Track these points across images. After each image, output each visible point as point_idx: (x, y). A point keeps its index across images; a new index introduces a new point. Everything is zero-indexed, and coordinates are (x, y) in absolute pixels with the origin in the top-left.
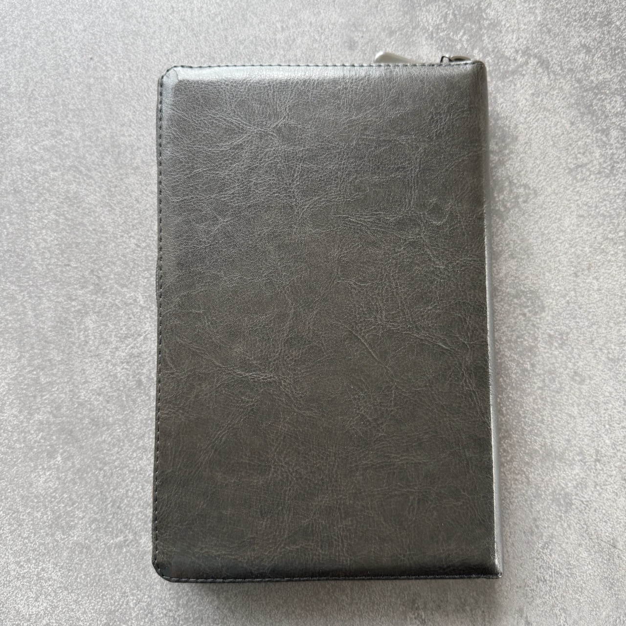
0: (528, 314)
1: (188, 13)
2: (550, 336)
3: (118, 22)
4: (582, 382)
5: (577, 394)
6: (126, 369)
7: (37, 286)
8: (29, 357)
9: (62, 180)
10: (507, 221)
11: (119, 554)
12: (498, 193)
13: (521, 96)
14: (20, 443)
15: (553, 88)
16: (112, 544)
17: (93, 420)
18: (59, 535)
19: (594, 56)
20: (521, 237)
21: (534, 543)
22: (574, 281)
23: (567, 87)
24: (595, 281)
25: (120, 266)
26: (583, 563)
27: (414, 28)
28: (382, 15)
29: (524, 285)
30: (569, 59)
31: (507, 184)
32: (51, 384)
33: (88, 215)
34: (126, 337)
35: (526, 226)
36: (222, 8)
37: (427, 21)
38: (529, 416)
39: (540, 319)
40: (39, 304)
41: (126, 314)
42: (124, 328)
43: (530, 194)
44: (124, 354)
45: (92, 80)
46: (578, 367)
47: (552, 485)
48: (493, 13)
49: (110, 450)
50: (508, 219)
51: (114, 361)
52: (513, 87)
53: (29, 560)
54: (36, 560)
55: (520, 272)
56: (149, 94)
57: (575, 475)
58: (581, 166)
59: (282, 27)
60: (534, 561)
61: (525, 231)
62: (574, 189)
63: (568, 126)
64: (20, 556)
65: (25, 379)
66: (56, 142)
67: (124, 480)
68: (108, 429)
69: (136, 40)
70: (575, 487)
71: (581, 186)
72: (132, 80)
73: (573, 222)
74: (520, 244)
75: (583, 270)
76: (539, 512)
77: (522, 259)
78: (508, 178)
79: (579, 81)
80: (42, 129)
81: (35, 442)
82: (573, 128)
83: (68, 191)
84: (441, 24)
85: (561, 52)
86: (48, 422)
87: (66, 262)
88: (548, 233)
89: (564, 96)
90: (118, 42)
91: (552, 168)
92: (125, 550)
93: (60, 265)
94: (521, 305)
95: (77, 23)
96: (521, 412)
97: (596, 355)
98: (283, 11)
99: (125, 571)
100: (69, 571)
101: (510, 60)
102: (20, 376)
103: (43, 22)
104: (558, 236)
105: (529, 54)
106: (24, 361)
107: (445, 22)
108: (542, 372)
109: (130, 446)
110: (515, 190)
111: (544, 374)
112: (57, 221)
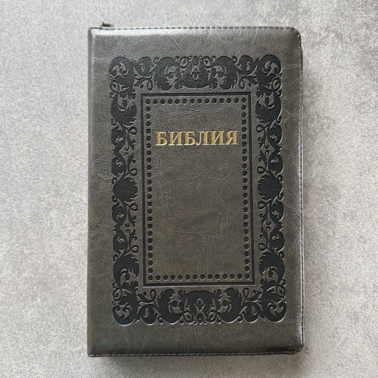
0: (331, 201)
1: (106, 10)
2: (344, 214)
3: (61, 18)
4: (365, 242)
5: (362, 250)
6: (77, 243)
7: (18, 193)
8: (17, 238)
9: (30, 124)
10: (317, 141)
11: (79, 357)
12: (310, 123)
13: (324, 58)
14: (14, 291)
15: (345, 53)
16: (75, 351)
17: (59, 276)
18: (41, 347)
19: (371, 30)
20: (325, 151)
21: (335, 343)
22: (360, 179)
23: (354, 52)
24: (372, 178)
25: (70, 178)
26: (366, 354)
27: (254, 16)
28: (233, 7)
29: (328, 182)
30: (355, 33)
31: (316, 117)
32: (31, 254)
33: (49, 146)
34: (76, 224)
35: (328, 144)
36: (128, 7)
37: (262, 10)
38: (331, 265)
39: (338, 203)
40: (21, 204)
41: (76, 209)
42: (75, 218)
43: (331, 123)
44: (75, 234)
45: (46, 58)
46: (362, 233)
47: (346, 307)
48: (305, 3)
49: (70, 294)
50: (316, 140)
51: (69, 239)
52: (319, 53)
53: (24, 363)
54: (28, 362)
55: (325, 174)
56: (83, 66)
57: (361, 300)
58: (363, 104)
59: (168, 18)
60: (335, 354)
61: (328, 147)
62: (359, 119)
63: (355, 77)
64: (18, 360)
65: (15, 251)
66: (25, 99)
67: (80, 312)
68: (68, 281)
69: (73, 30)
70: (361, 308)
71: (363, 117)
72: (72, 57)
73: (358, 140)
74: (325, 156)
75: (365, 171)
76: (338, 324)
77: (326, 165)
78: (316, 113)
79: (362, 47)
80: (16, 91)
81: (23, 291)
82: (358, 78)
83: (35, 131)
84: (271, 12)
85: (350, 28)
86: (31, 278)
87: (36, 177)
88: (343, 148)
89: (352, 57)
90: (62, 32)
91: (345, 105)
92: (82, 355)
93: (32, 179)
94: (326, 195)
95: (34, 20)
96: (327, 263)
97: (374, 225)
98: (168, 7)
99: (83, 367)
100: (49, 368)
101: (316, 34)
102: (12, 250)
103: (12, 20)
104: (349, 149)
105: (329, 30)
106: (13, 241)
107: (274, 10)
108: (340, 237)
109: (83, 291)
110: (321, 121)
111: (341, 238)
112: (29, 151)
